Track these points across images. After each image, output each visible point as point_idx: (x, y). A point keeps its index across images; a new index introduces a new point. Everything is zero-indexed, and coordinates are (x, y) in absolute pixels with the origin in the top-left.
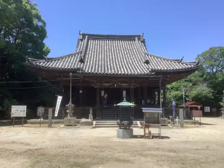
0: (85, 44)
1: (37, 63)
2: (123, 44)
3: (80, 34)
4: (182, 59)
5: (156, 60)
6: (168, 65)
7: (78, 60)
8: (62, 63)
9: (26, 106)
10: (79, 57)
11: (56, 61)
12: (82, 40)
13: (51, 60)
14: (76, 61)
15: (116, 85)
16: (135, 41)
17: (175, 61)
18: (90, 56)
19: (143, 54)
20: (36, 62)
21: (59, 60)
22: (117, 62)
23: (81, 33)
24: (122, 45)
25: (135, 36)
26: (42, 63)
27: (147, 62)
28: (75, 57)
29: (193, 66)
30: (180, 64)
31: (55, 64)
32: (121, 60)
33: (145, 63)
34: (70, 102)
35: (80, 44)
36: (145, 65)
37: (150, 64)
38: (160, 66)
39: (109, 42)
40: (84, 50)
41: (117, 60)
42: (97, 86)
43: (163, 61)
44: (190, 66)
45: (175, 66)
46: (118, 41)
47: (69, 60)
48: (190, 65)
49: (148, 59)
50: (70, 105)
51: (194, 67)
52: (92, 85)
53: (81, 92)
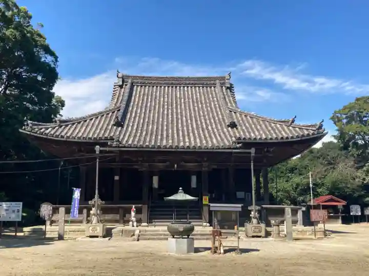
0: (127, 94)
1: (41, 129)
2: (194, 92)
3: (117, 76)
4: (294, 119)
5: (248, 122)
6: (269, 131)
7: (112, 123)
8: (84, 128)
9: (21, 203)
10: (114, 117)
11: (74, 124)
12: (121, 87)
13: (65, 123)
14: (108, 125)
15: (176, 166)
16: (214, 87)
17: (281, 123)
18: (133, 115)
19: (228, 112)
20: (40, 127)
21: (79, 123)
22: (180, 125)
23: (120, 75)
24: (192, 94)
25: (215, 79)
26: (50, 129)
27: (233, 125)
28: (106, 117)
29: (312, 132)
30: (291, 128)
32: (187, 121)
33: (229, 126)
34: (96, 196)
35: (117, 94)
36: (228, 131)
37: (237, 129)
38: (254, 133)
39: (168, 90)
40: (123, 106)
41: (180, 121)
42: (144, 167)
43: (261, 123)
44: (306, 132)
45: (280, 132)
46: (186, 88)
47: (97, 122)
48: (307, 130)
49: (235, 120)
50: (97, 200)
51: (313, 134)
52: (136, 167)
53: (117, 178)
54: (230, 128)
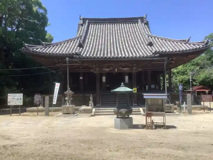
0: (85, 29)
3: (80, 19)
4: (189, 39)
5: (160, 42)
6: (174, 47)
7: (77, 44)
9: (22, 94)
10: (78, 42)
11: (54, 46)
12: (82, 25)
13: (49, 45)
14: (75, 46)
15: (116, 69)
16: (137, 24)
17: (181, 42)
18: (90, 40)
19: (147, 36)
21: (57, 45)
22: (118, 45)
23: (82, 18)
24: (124, 28)
25: (137, 19)
27: (151, 44)
28: (74, 42)
30: (187, 44)
31: (52, 50)
32: (122, 43)
34: (69, 88)
35: (80, 29)
36: (148, 48)
37: (153, 46)
38: (164, 48)
39: (110, 26)
40: (84, 35)
41: (118, 43)
42: (96, 71)
43: (168, 42)
45: (181, 47)
46: (120, 24)
47: (68, 45)
49: (152, 41)
52: (92, 71)
53: (81, 78)
54: (149, 46)
